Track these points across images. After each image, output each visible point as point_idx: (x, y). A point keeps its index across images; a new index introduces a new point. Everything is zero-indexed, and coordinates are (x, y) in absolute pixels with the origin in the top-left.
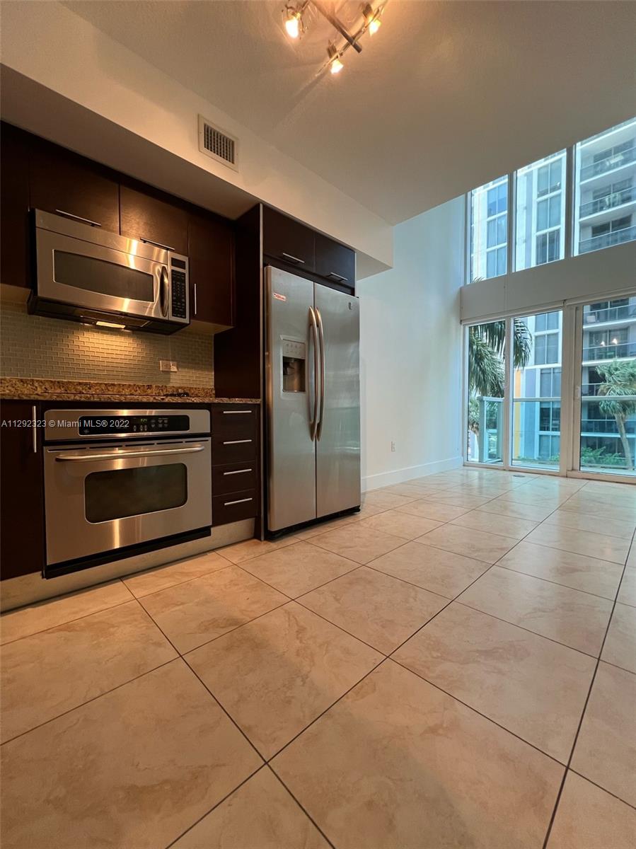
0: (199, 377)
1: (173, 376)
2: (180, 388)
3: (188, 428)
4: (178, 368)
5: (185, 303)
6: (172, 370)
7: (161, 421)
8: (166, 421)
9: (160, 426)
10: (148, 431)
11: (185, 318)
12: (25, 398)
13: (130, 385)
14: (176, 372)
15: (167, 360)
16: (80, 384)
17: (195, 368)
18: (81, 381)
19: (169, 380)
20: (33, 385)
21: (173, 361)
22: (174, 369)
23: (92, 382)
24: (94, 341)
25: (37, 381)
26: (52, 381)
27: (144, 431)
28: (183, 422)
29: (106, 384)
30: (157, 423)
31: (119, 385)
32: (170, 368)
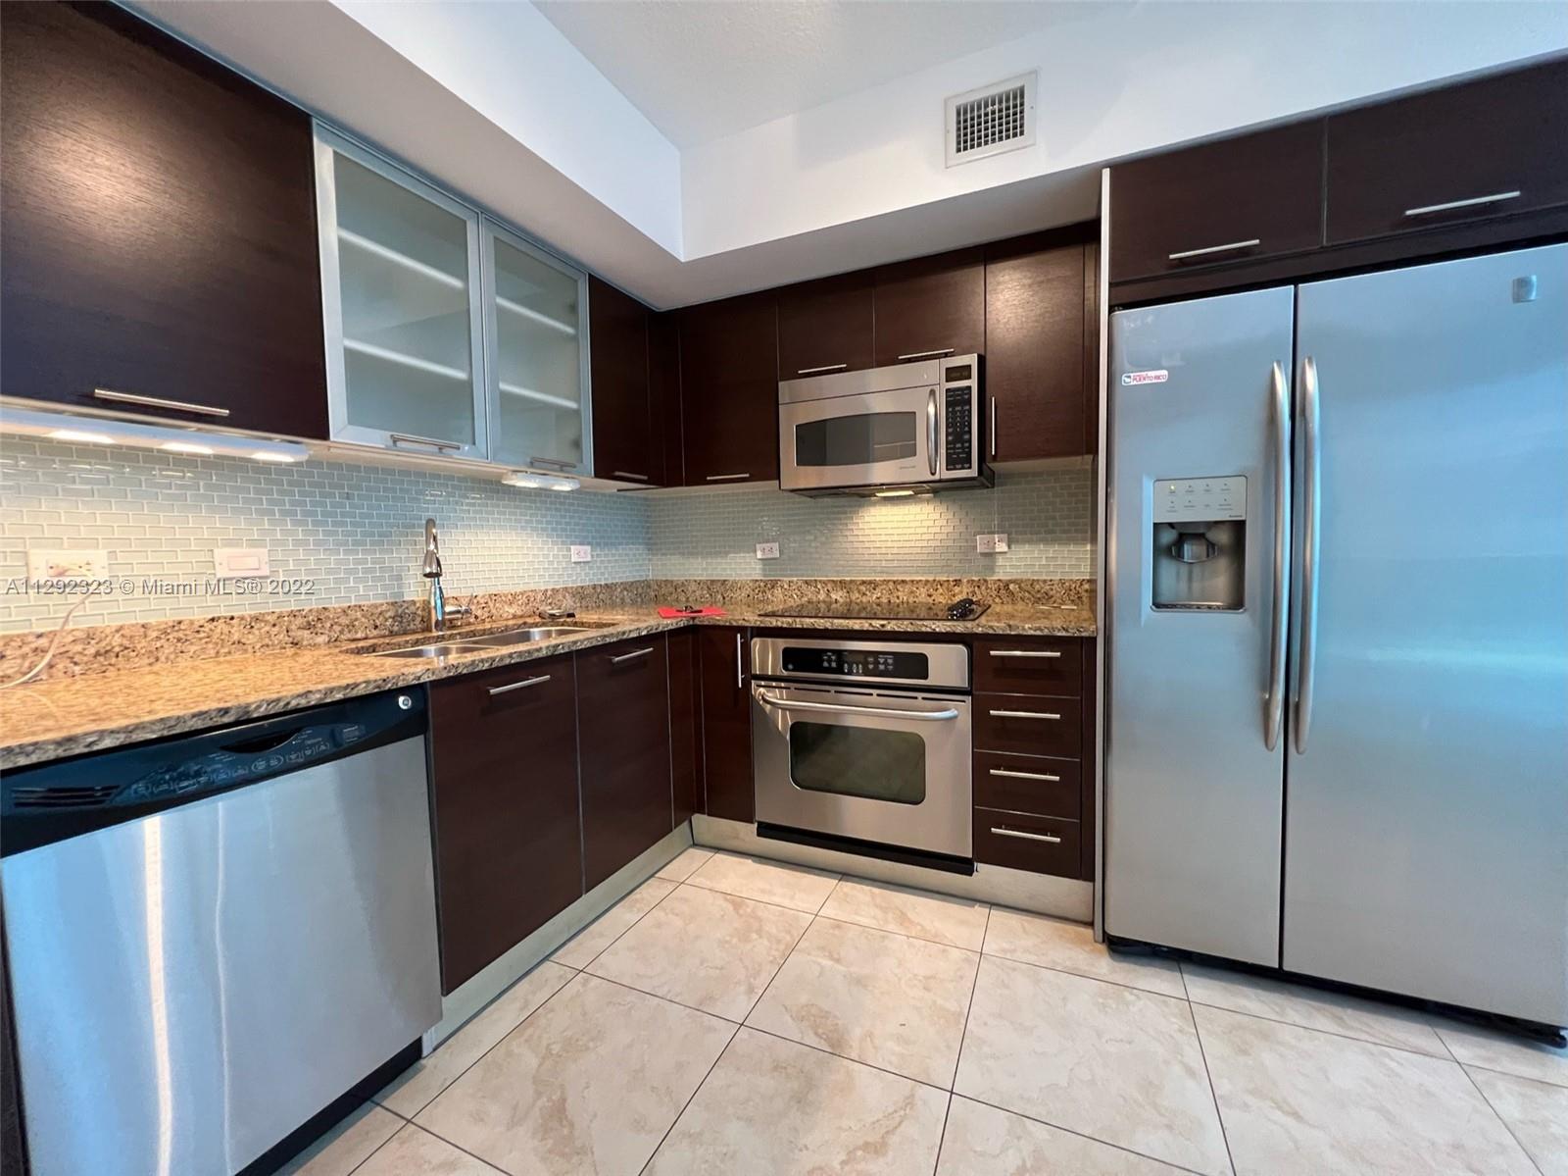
0: (1055, 558)
1: (1000, 561)
2: (1011, 581)
3: (926, 677)
4: (1009, 547)
5: (970, 441)
6: (997, 550)
7: (882, 661)
8: (890, 661)
9: (882, 667)
10: (865, 674)
11: (970, 468)
12: (735, 624)
13: (927, 581)
14: (1005, 553)
15: (989, 533)
16: (864, 582)
17: (1045, 541)
18: (864, 579)
19: (991, 569)
20: (816, 587)
21: (998, 533)
22: (1002, 547)
23: (878, 579)
24: (883, 519)
25: (820, 581)
26: (833, 581)
27: (858, 674)
28: (918, 665)
29: (894, 582)
30: (877, 663)
31: (913, 581)
32: (994, 548)
